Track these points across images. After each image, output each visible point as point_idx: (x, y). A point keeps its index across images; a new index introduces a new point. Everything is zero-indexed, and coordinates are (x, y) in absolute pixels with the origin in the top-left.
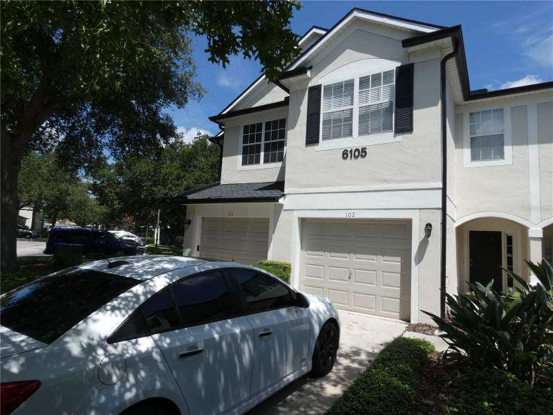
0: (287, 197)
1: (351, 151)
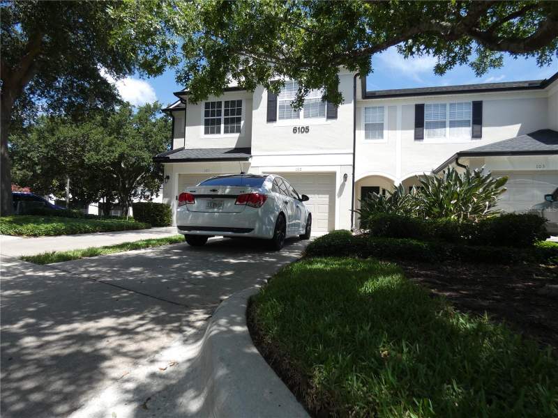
0: (254, 158)
1: (299, 128)
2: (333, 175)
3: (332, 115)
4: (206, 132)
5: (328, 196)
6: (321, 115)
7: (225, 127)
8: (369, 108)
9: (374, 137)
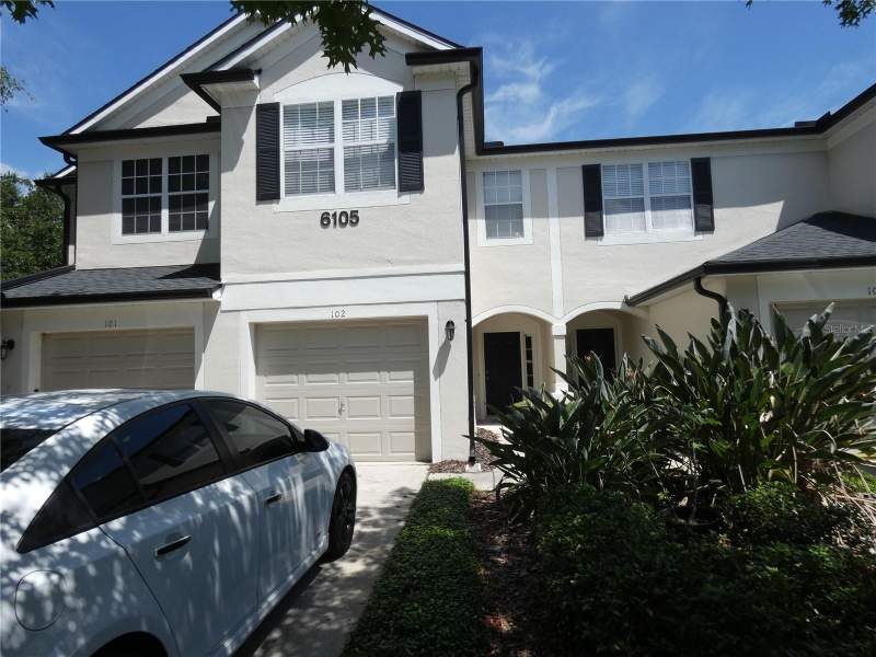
0: (227, 288)
1: (335, 215)
2: (421, 324)
3: (412, 182)
4: (127, 229)
5: (410, 374)
6: (387, 181)
7: (171, 218)
8: (493, 174)
9: (505, 233)
